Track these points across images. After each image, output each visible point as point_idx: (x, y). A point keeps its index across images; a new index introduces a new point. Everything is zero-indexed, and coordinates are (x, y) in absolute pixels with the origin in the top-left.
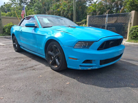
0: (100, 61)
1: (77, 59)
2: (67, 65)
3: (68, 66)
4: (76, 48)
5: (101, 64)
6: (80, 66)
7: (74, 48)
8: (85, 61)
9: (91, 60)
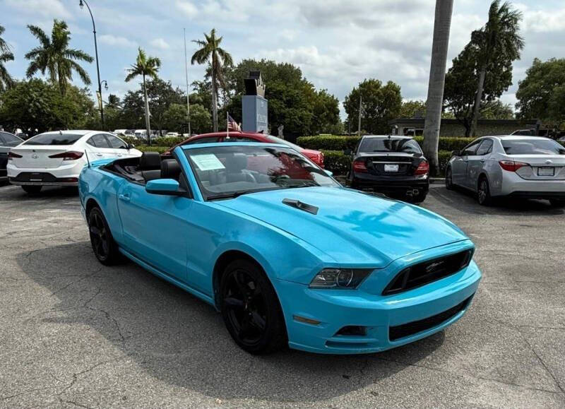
0: (391, 328)
1: (317, 323)
2: (287, 340)
3: (290, 342)
4: (315, 288)
5: (392, 338)
6: (328, 343)
7: (310, 288)
8: (344, 328)
9: (363, 328)
